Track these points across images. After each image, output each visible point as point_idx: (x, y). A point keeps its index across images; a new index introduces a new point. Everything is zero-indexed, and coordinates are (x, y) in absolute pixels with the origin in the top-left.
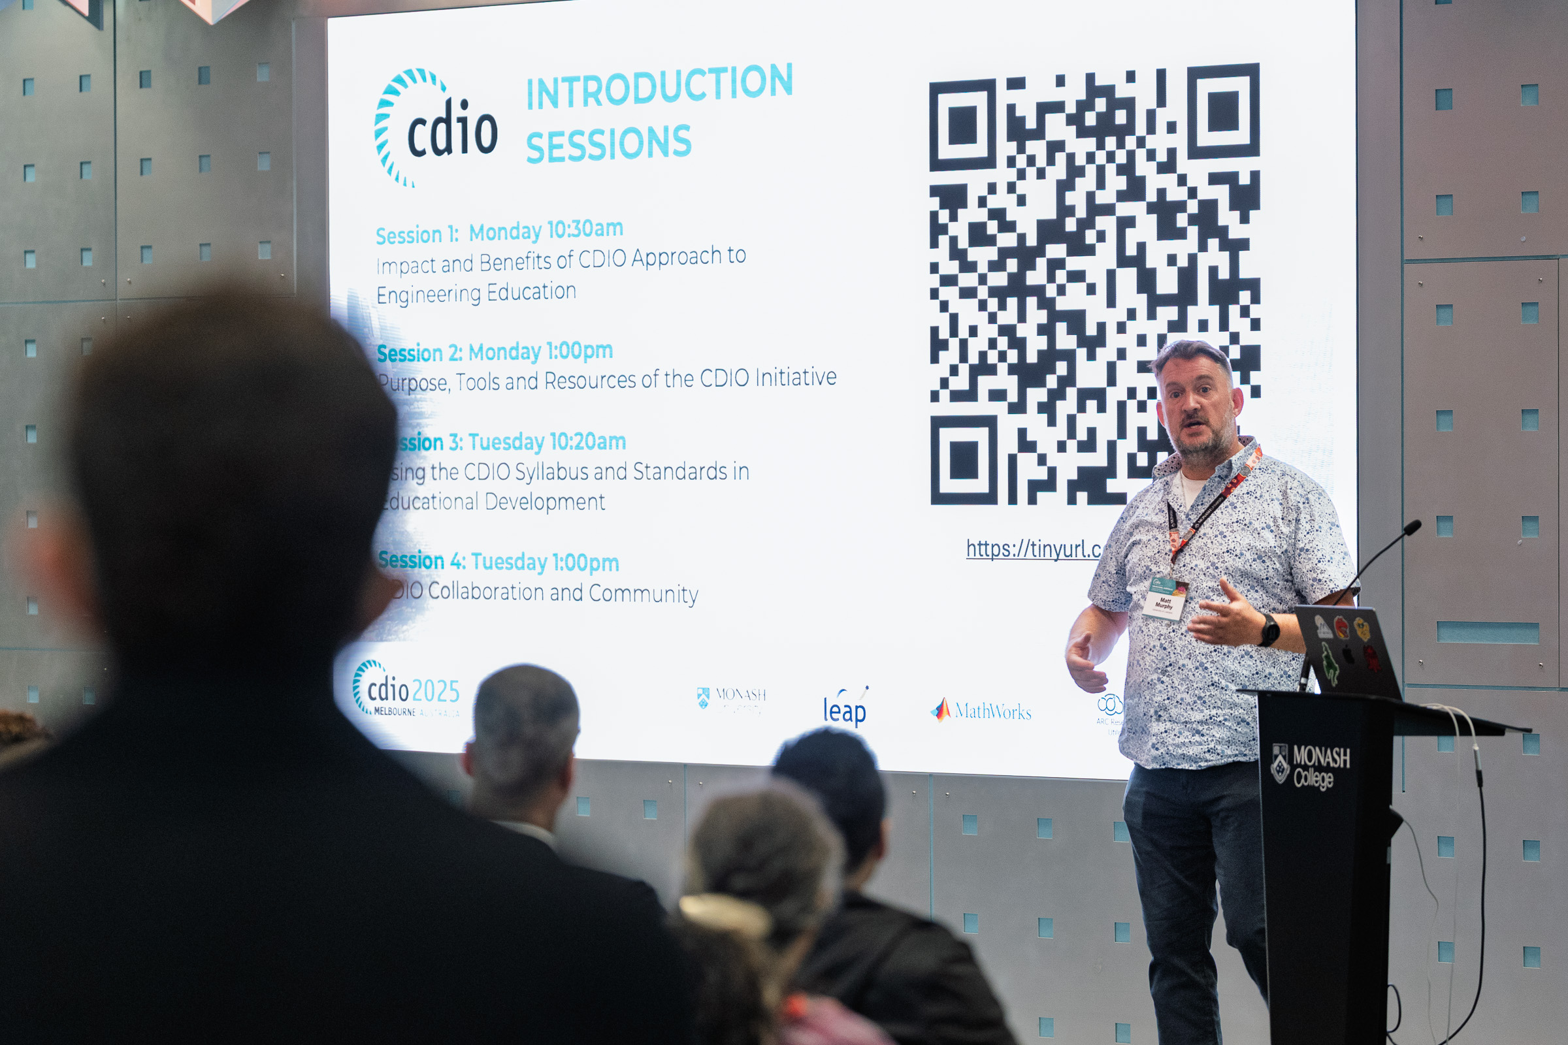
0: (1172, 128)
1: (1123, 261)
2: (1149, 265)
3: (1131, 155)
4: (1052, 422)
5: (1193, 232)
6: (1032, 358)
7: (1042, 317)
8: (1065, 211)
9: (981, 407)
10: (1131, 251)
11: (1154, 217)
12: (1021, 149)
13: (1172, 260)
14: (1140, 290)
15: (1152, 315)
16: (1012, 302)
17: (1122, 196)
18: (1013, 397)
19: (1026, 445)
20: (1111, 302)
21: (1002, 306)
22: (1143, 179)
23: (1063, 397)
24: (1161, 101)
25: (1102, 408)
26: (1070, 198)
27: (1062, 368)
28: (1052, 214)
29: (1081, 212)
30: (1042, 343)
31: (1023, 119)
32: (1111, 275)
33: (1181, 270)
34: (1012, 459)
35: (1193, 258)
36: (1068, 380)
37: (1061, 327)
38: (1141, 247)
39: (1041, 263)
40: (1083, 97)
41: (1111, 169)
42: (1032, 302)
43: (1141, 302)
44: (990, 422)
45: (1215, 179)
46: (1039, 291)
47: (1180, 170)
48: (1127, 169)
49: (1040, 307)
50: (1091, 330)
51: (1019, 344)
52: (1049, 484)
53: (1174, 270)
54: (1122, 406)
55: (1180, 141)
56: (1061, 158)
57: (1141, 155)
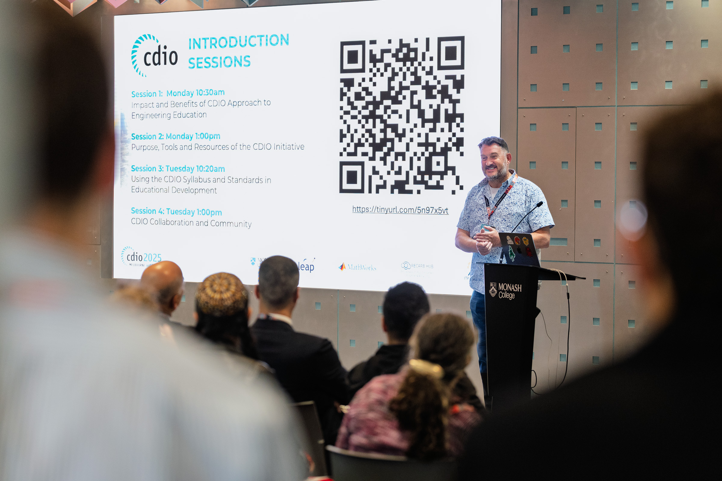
0: (431, 59)
1: (413, 106)
2: (422, 108)
3: (416, 68)
4: (385, 164)
5: (439, 96)
6: (378, 141)
7: (382, 126)
8: (391, 88)
9: (359, 158)
10: (416, 103)
11: (424, 91)
12: (375, 66)
13: (431, 106)
14: (419, 117)
15: (423, 126)
16: (371, 121)
17: (412, 83)
18: (370, 155)
19: (375, 172)
20: (408, 121)
21: (367, 122)
22: (420, 77)
23: (389, 155)
24: (428, 49)
25: (404, 159)
26: (393, 84)
27: (389, 145)
28: (386, 89)
29: (397, 89)
30: (382, 135)
31: (375, 55)
32: (408, 112)
33: (434, 110)
34: (370, 177)
35: (439, 106)
36: (391, 149)
37: (389, 130)
38: (419, 102)
39: (382, 107)
40: (398, 47)
41: (408, 74)
42: (378, 121)
43: (419, 121)
44: (362, 164)
45: (447, 77)
46: (381, 117)
47: (434, 74)
48: (414, 74)
49: (381, 122)
50: (400, 131)
51: (373, 136)
52: (384, 186)
53: (432, 110)
54: (411, 159)
55: (434, 64)
56: (389, 69)
57: (420, 68)
